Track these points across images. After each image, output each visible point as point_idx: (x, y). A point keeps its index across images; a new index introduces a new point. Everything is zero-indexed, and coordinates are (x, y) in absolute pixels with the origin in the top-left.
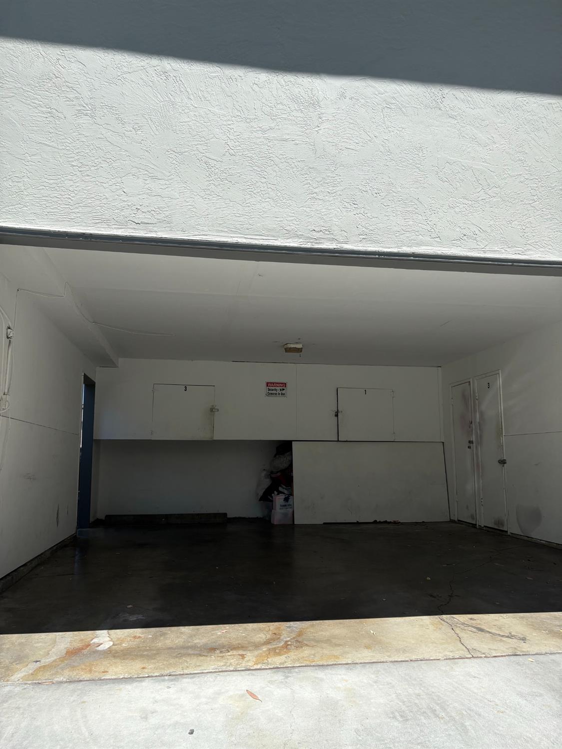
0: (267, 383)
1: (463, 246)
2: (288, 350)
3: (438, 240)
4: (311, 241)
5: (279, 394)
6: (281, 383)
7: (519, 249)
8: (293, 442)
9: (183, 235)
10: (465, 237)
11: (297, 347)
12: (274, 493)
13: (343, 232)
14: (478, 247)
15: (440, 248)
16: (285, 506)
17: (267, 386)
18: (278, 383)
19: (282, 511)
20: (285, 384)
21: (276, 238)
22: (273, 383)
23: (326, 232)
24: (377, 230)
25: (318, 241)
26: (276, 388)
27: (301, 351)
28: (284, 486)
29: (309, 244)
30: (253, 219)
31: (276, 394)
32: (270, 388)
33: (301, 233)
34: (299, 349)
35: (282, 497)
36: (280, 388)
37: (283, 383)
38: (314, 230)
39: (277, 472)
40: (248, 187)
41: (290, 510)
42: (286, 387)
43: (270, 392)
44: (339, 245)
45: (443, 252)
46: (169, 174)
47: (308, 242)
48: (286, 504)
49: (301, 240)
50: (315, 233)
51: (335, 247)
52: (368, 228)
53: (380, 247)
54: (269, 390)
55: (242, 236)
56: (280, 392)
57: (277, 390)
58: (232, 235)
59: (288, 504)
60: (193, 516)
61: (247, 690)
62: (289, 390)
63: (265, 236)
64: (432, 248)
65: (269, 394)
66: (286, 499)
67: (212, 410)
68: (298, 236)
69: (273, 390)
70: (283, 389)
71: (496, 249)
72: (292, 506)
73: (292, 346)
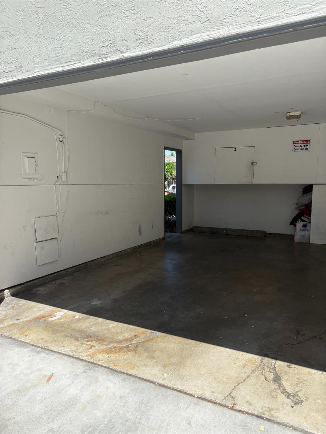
0: (294, 141)
1: (234, 23)
2: (289, 118)
3: (208, 23)
4: (102, 57)
5: (303, 149)
6: (305, 141)
7: (305, 6)
8: (313, 185)
9: (29, 74)
10: (237, 12)
11: (295, 114)
12: (298, 221)
13: (125, 41)
14: (252, 18)
15: (209, 33)
16: (304, 230)
17: (294, 143)
18: (302, 141)
19: (301, 233)
20: (309, 141)
21: (79, 61)
22: (299, 141)
23: (112, 45)
24: (151, 30)
25: (106, 56)
26: (301, 145)
27: (300, 117)
28: (307, 216)
29: (100, 60)
30: (64, 49)
31: (301, 149)
32: (296, 145)
33: (94, 52)
34: (297, 116)
35: (302, 223)
36: (304, 144)
37: (307, 141)
38: (103, 46)
39: (303, 206)
40: (60, 22)
41: (308, 234)
42: (309, 143)
43: (296, 148)
44: (121, 55)
45: (212, 36)
46: (18, 30)
47: (100, 59)
48: (304, 229)
49: (95, 58)
50: (103, 49)
51: (118, 58)
52: (144, 30)
53: (154, 47)
54: (296, 146)
55: (59, 65)
56: (304, 148)
57: (301, 146)
58: (53, 67)
59: (306, 229)
60: (242, 231)
61: (53, 374)
62: (311, 145)
63: (73, 61)
64: (201, 34)
65: (295, 150)
66: (305, 226)
67: (253, 163)
68: (93, 56)
69: (298, 146)
70: (307, 145)
71: (274, 15)
72: (309, 231)
73: (291, 114)
